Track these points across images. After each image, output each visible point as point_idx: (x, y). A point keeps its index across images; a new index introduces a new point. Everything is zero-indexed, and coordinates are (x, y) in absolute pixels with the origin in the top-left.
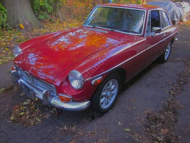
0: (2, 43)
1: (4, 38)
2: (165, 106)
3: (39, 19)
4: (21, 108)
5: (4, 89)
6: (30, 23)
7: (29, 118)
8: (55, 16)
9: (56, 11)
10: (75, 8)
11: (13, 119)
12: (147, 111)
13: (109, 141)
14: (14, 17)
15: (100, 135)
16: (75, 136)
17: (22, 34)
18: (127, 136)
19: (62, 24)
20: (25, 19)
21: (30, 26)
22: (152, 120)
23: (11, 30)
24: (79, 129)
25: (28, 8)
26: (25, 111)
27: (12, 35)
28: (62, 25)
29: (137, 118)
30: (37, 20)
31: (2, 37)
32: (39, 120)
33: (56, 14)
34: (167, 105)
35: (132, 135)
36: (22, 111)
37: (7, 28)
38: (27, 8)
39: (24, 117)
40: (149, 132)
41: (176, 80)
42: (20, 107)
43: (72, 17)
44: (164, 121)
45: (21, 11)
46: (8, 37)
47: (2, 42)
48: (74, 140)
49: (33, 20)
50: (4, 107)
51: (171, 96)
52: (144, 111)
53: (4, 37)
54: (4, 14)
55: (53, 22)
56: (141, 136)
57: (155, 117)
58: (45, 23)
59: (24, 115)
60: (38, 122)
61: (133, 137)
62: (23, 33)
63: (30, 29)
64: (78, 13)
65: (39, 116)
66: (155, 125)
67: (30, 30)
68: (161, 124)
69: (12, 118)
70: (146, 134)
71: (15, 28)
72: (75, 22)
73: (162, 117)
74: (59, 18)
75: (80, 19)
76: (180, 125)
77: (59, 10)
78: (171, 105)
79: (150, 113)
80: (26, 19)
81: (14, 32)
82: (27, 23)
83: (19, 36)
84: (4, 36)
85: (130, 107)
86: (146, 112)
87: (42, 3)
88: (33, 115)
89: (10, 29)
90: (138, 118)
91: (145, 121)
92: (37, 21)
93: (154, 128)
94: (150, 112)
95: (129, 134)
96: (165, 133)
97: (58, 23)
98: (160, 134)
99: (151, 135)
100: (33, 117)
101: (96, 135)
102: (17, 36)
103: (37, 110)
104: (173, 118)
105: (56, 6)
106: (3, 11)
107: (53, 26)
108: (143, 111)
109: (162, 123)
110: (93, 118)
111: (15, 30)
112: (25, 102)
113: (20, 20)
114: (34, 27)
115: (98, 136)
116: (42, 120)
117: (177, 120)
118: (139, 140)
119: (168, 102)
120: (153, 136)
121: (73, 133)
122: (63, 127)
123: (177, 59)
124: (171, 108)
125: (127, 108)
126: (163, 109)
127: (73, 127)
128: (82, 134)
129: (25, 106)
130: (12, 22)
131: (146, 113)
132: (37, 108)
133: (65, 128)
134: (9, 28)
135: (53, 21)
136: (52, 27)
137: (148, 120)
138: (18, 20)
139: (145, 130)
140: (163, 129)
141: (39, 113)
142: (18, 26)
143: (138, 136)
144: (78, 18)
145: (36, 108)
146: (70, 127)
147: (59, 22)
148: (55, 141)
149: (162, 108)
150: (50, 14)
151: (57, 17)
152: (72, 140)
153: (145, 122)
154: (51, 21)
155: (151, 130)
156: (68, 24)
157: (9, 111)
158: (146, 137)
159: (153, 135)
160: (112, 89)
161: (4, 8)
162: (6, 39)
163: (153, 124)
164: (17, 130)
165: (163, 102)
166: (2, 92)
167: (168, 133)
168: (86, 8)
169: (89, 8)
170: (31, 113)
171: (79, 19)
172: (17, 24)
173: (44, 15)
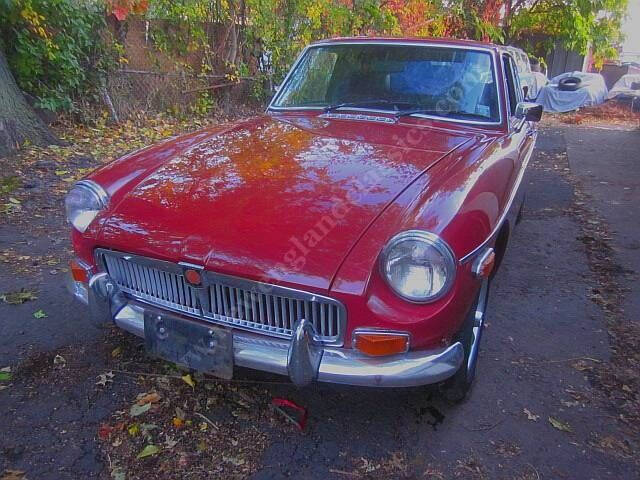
4: (132, 431)
6: (10, 126)
8: (93, 101)
9: (93, 86)
10: (156, 75)
19: (120, 130)
21: (12, 137)
28: (120, 134)
30: (32, 113)
32: (240, 462)
33: (95, 96)
36: (145, 443)
39: (168, 462)
43: (151, 106)
49: (17, 112)
55: (85, 124)
59: (159, 455)
60: (239, 470)
63: (12, 147)
64: (170, 94)
65: (228, 447)
67: (13, 151)
72: (162, 123)
74: (106, 108)
75: (177, 112)
77: (103, 80)
88: (201, 447)
92: (33, 118)
97: (104, 127)
100: (206, 456)
103: (204, 427)
107: (92, 138)
112: (135, 406)
114: (24, 141)
116: (250, 459)
127: (390, 457)
132: (201, 420)
135: (87, 118)
136: (87, 141)
141: (219, 436)
144: (168, 111)
145: (196, 420)
147: (106, 125)
150: (74, 94)
151: (98, 105)
154: (78, 119)
156: (141, 130)
157: (86, 453)
166: (5, 383)
168: (195, 76)
169: (203, 74)
170: (187, 443)
171: (173, 113)
173: (55, 97)
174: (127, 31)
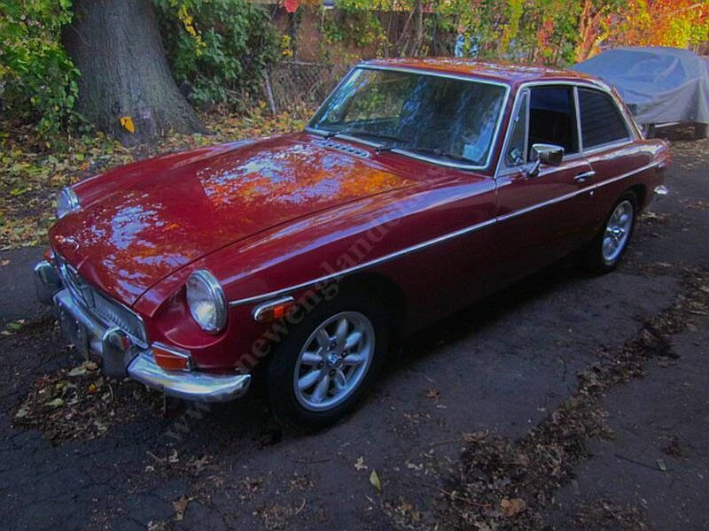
0: (55, 178)
1: (66, 161)
2: (547, 423)
3: (192, 103)
4: (58, 386)
5: (22, 321)
6: (159, 114)
7: (75, 418)
8: (252, 92)
9: (254, 77)
10: (323, 67)
11: (24, 417)
12: (474, 435)
13: (301, 514)
14: (106, 94)
15: (277, 493)
16: (197, 487)
17: (127, 151)
18: (371, 508)
19: (274, 122)
20: (141, 102)
21: (158, 124)
22: (480, 465)
23: (92, 134)
24: (215, 467)
25: (153, 65)
26: (68, 395)
27: (91, 152)
28: (272, 126)
29: (428, 452)
30: (183, 103)
31: (61, 155)
32: (102, 428)
33: (255, 88)
34: (555, 422)
35: (388, 505)
36: (59, 396)
37: (81, 129)
38: (150, 64)
39: (60, 413)
40: (453, 503)
41: (624, 339)
42: (56, 382)
43: (313, 98)
44: (525, 474)
45: (129, 73)
46: (80, 157)
47: (58, 172)
48: (187, 498)
49: (168, 102)
50: (8, 378)
51: (582, 391)
52: (461, 434)
53: (65, 158)
54: (69, 82)
55: (240, 114)
56: (418, 514)
57: (495, 457)
58: (211, 117)
59: (60, 407)
60: (95, 433)
61: (389, 514)
62: (132, 146)
63: (156, 134)
65: (107, 415)
66: (483, 481)
67: (156, 137)
68: (508, 481)
69: (21, 413)
70: (443, 507)
71: (104, 130)
73: (523, 458)
74: (265, 99)
76: (578, 493)
77: (264, 72)
78: (571, 423)
79: (483, 442)
80: (145, 100)
81: (101, 143)
82: (147, 115)
83: (116, 155)
84: (68, 153)
85: (417, 416)
86: (468, 436)
87: (202, 48)
88: (90, 410)
89: (90, 132)
90: (433, 455)
91: (455, 466)
92: (182, 108)
93: (478, 493)
94: (483, 439)
95: (382, 501)
96: (511, 513)
97: (259, 117)
98: (493, 514)
99: (457, 512)
100: (87, 417)
101: (266, 491)
102: (108, 157)
103: (104, 397)
104: (559, 468)
105: (256, 59)
106: (67, 71)
107: (240, 128)
108: (459, 433)
109: (512, 479)
110: (276, 439)
111: (105, 134)
112: (76, 369)
113: (125, 101)
114: (170, 128)
115: (273, 495)
116: (110, 428)
117: (572, 476)
118: (406, 524)
119: (561, 412)
120: (462, 519)
121: (193, 477)
122: (168, 456)
123: (658, 263)
124: (565, 432)
125: (406, 418)
126: (533, 434)
127: (200, 457)
128: (219, 482)
129: (73, 380)
130: (98, 109)
131: (466, 439)
132: (108, 391)
133: (174, 459)
134: (87, 127)
135: (242, 108)
136: (233, 130)
137: (465, 463)
138: (117, 103)
139: (442, 494)
140: (509, 500)
141: (108, 406)
142: (115, 124)
143: (407, 512)
145: (105, 390)
146: (190, 457)
147: (262, 115)
148: (129, 494)
149: (533, 431)
150: (233, 85)
151: (258, 95)
152: (183, 497)
153: (451, 470)
154: (233, 108)
155: (465, 497)
156: (296, 122)
157: (17, 392)
158: (435, 517)
159: (465, 516)
160: (347, 345)
161: (71, 64)
162: (71, 163)
163: (478, 480)
164: (23, 449)
165: (543, 410)
166: (14, 331)
167: (520, 514)
170: (84, 404)
172: (111, 116)
173: (210, 89)
174: (298, 22)
